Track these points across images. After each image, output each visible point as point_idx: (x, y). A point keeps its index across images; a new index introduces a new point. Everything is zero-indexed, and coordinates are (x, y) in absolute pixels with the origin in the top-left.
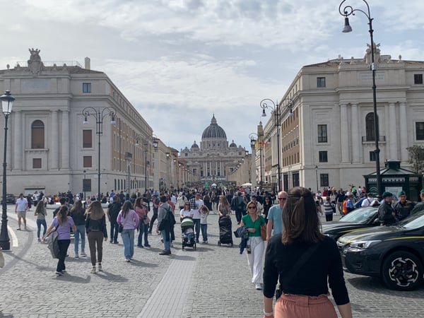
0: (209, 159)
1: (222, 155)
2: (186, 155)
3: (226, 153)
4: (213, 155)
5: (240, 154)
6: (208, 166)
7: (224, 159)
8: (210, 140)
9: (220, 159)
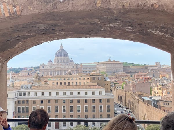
0: (56, 70)
1: (63, 67)
2: (43, 67)
3: (65, 66)
4: (58, 67)
5: (73, 67)
6: (55, 73)
7: (64, 70)
8: (59, 58)
9: (62, 70)
